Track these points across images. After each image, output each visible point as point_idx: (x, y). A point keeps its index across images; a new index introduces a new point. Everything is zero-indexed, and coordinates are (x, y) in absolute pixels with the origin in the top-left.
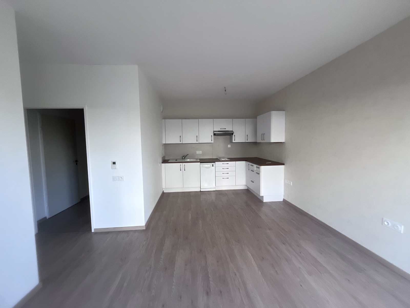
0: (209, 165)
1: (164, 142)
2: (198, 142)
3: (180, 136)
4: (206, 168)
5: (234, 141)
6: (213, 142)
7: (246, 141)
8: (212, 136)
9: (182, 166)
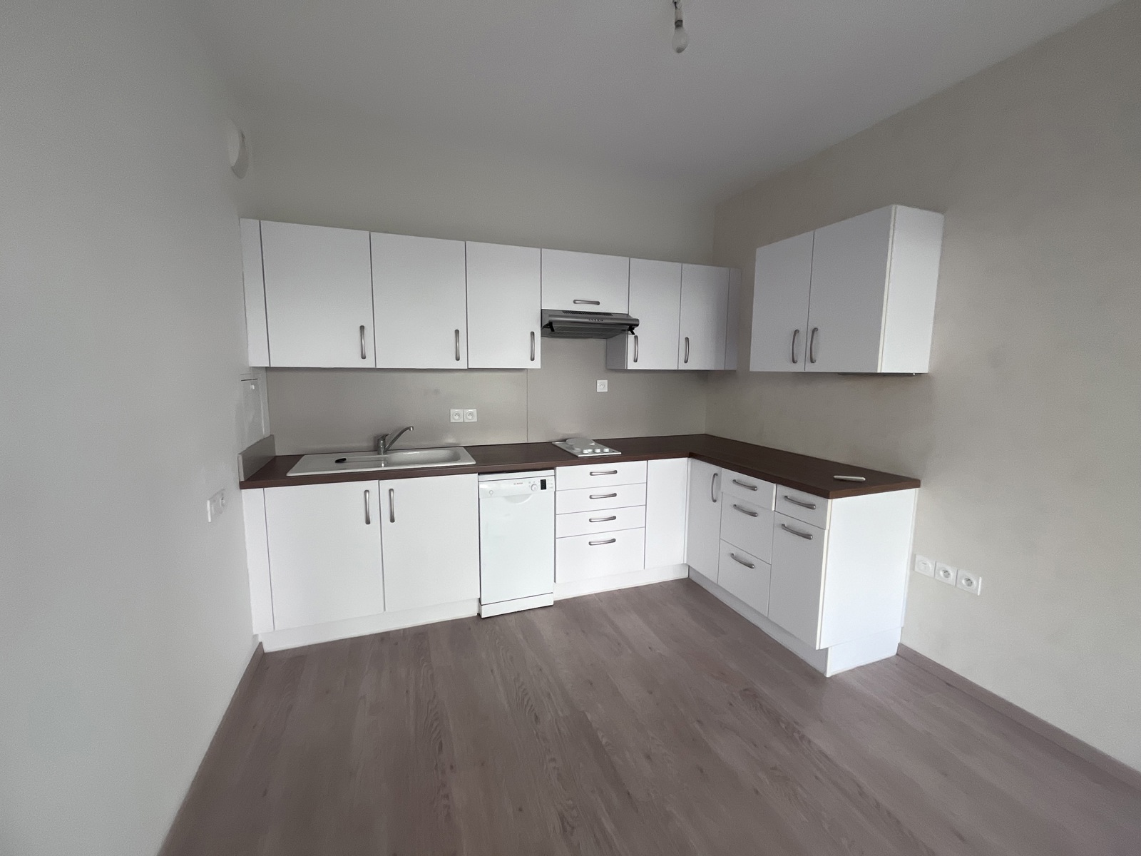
0: (523, 483)
1: (258, 359)
2: (462, 364)
3: (362, 328)
4: (508, 498)
5: (631, 365)
6: (537, 364)
7: (683, 367)
8: (533, 334)
9: (373, 498)
